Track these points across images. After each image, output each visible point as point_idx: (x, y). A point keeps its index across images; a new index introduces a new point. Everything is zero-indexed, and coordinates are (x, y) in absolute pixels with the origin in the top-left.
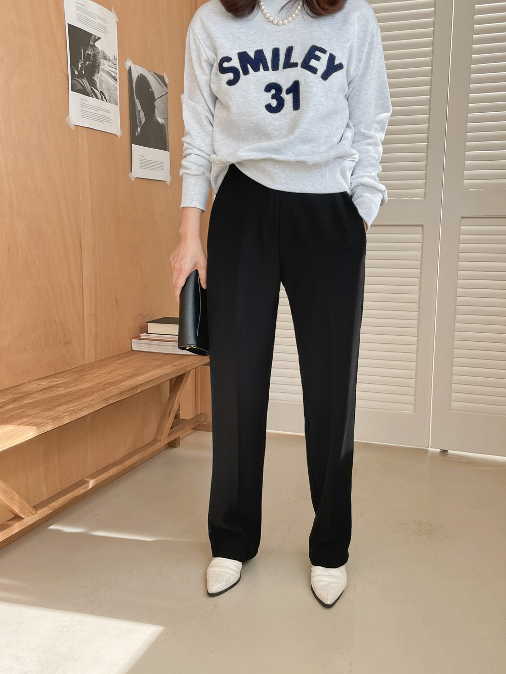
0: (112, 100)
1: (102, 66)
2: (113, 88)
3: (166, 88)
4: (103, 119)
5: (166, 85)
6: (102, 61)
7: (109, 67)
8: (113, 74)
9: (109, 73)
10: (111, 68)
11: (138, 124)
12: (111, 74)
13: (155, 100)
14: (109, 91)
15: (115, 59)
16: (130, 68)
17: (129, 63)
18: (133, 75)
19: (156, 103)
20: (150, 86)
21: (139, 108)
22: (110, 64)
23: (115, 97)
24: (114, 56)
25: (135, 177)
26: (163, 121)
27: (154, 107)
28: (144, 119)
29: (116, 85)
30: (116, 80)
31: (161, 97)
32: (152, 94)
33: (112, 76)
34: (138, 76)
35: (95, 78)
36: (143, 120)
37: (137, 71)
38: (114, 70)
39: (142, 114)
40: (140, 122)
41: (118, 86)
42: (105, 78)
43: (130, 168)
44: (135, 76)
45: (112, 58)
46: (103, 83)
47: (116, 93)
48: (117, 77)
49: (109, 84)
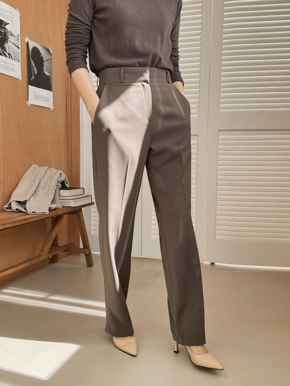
0: (16, 59)
1: (9, 39)
2: (17, 52)
3: (51, 56)
4: (10, 69)
5: (51, 54)
6: (10, 36)
7: (14, 40)
8: (17, 45)
11: (33, 74)
13: (44, 62)
14: (14, 54)
15: (19, 37)
16: (28, 42)
17: (27, 40)
18: (29, 46)
19: (44, 64)
20: (41, 54)
21: (34, 65)
23: (18, 58)
24: (18, 34)
25: (30, 104)
26: (49, 74)
27: (43, 66)
28: (37, 72)
30: (19, 48)
31: (47, 60)
32: (42, 58)
34: (33, 47)
35: (5, 46)
36: (36, 72)
37: (32, 45)
38: (18, 43)
39: (35, 69)
40: (34, 73)
41: (20, 52)
42: (12, 46)
43: (27, 98)
45: (16, 35)
46: (11, 49)
47: (19, 55)
48: (20, 46)
49: (14, 50)
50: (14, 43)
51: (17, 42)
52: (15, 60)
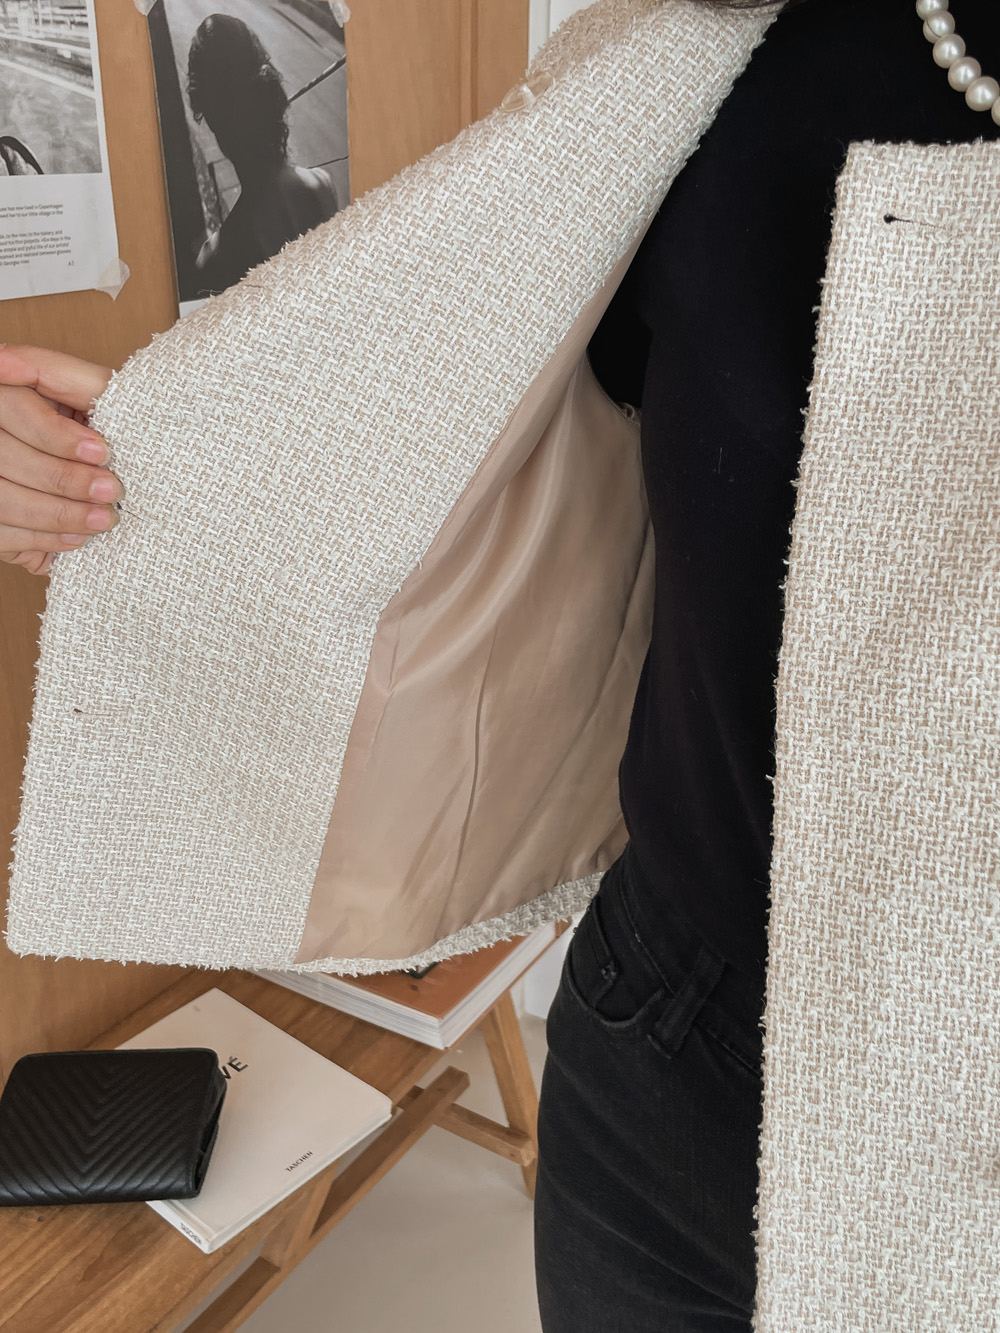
0: (69, 156)
2: (70, 109)
3: (336, 45)
5: (338, 33)
7: (41, 27)
8: (66, 51)
9: (41, 53)
10: (52, 30)
11: (207, 216)
12: (55, 50)
13: (284, 103)
16: (158, 4)
18: (172, 28)
19: (290, 117)
20: (264, 53)
21: (211, 153)
22: (48, 10)
23: (85, 143)
26: (323, 174)
27: (281, 132)
28: (237, 191)
29: (85, 92)
30: (86, 70)
31: (312, 85)
32: (274, 82)
33: (59, 61)
34: (202, 29)
36: (232, 194)
37: (194, 9)
38: (75, 32)
39: (225, 174)
40: (218, 208)
41: (97, 95)
42: (23, 78)
44: (184, 29)
46: (15, 104)
47: (87, 124)
48: (92, 55)
49: (45, 96)
50: (43, 49)
51: (65, 31)
52: (57, 168)
